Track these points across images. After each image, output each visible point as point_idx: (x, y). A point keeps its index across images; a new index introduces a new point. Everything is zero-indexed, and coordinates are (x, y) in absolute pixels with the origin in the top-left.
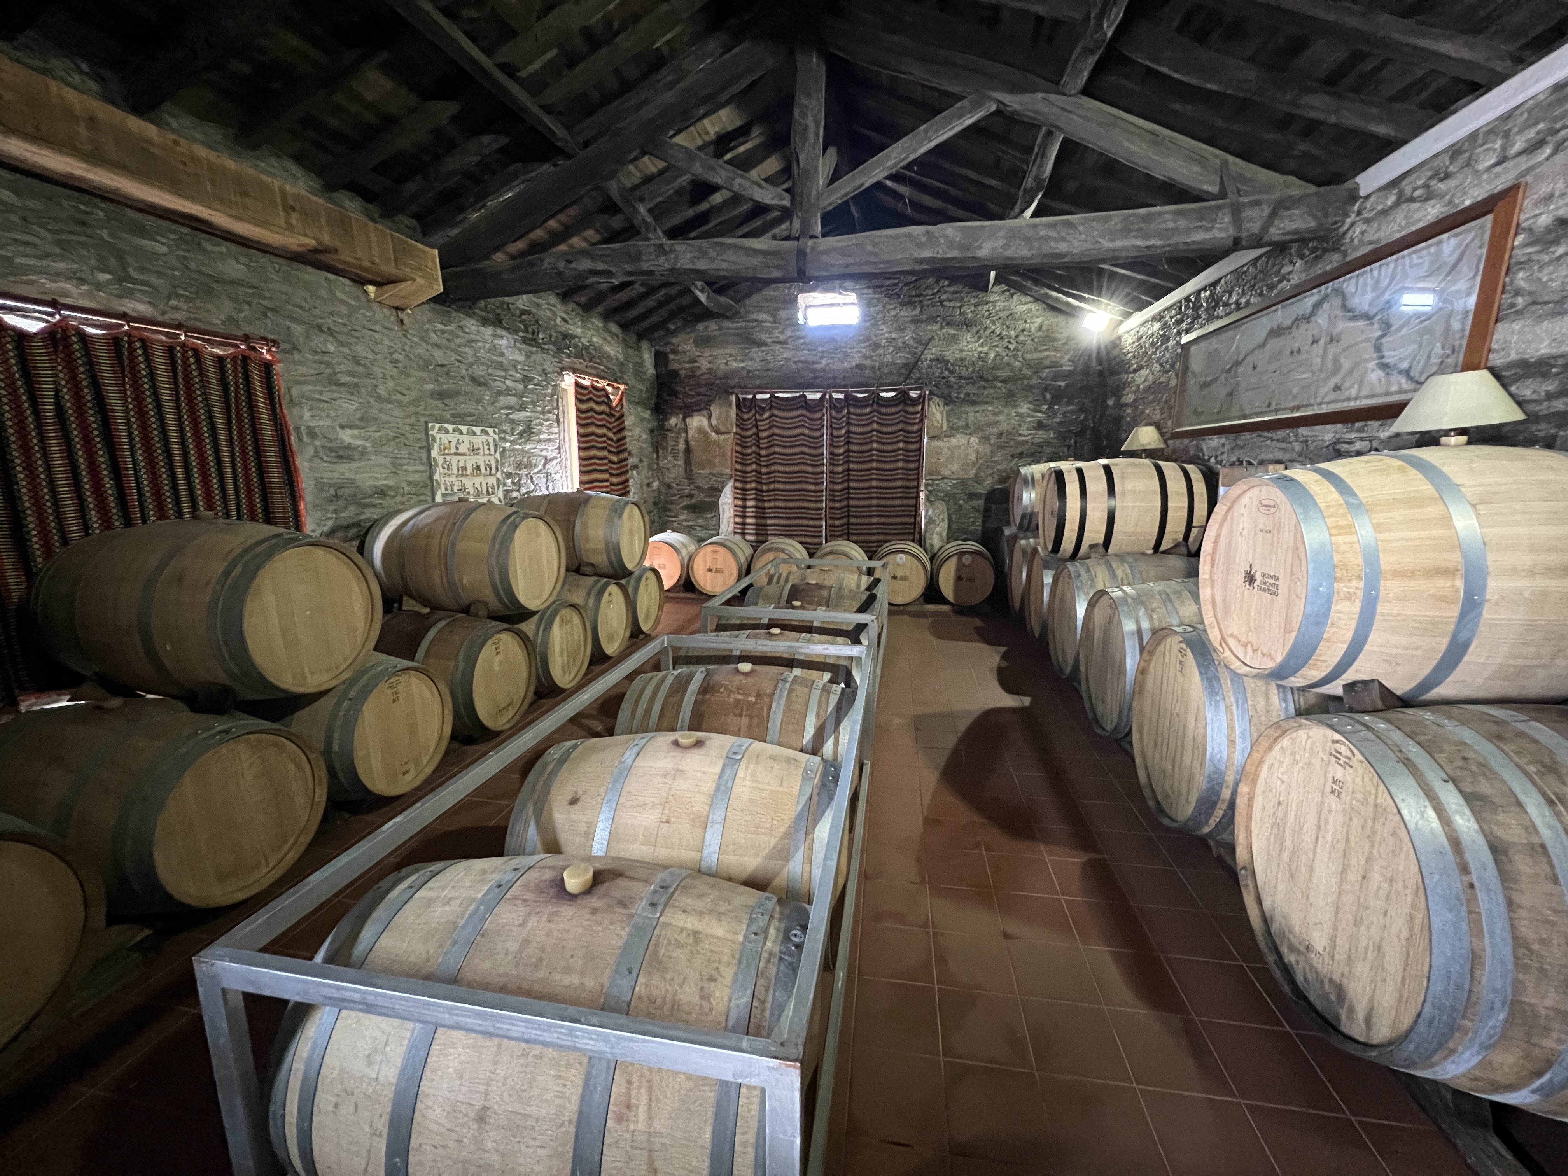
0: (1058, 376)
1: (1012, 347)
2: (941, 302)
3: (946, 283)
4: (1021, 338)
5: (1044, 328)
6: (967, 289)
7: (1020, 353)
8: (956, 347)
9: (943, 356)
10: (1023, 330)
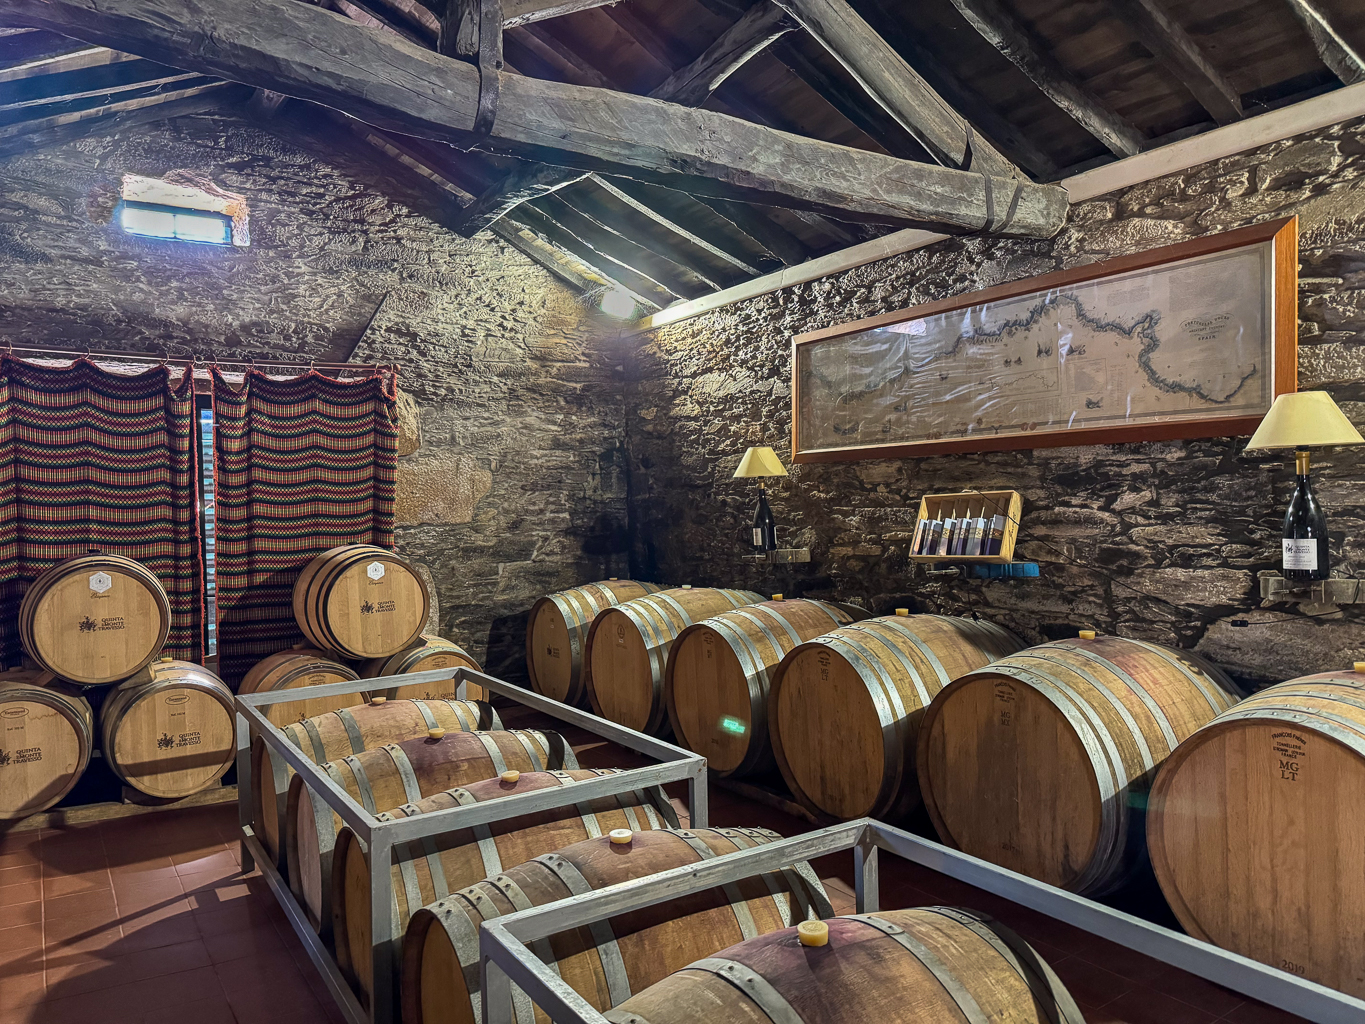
0: (573, 375)
1: (509, 324)
2: (399, 240)
3: (405, 210)
4: (520, 314)
5: (548, 304)
6: (436, 226)
7: (520, 336)
8: (426, 313)
9: (408, 327)
10: (521, 303)
